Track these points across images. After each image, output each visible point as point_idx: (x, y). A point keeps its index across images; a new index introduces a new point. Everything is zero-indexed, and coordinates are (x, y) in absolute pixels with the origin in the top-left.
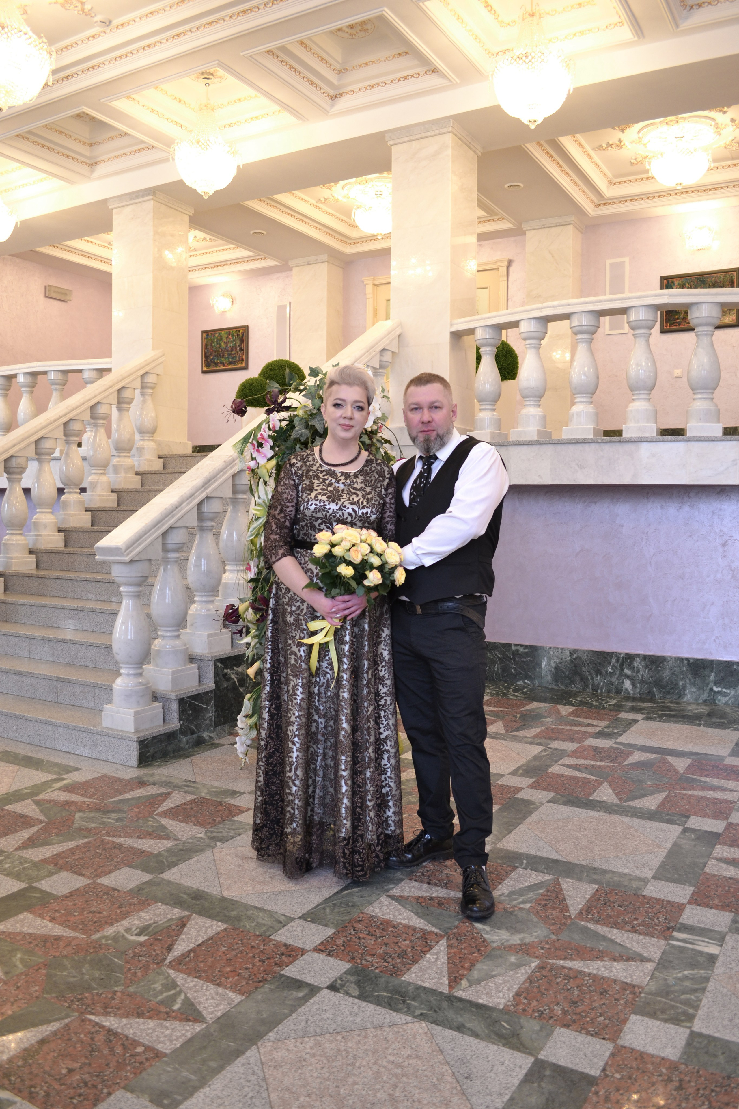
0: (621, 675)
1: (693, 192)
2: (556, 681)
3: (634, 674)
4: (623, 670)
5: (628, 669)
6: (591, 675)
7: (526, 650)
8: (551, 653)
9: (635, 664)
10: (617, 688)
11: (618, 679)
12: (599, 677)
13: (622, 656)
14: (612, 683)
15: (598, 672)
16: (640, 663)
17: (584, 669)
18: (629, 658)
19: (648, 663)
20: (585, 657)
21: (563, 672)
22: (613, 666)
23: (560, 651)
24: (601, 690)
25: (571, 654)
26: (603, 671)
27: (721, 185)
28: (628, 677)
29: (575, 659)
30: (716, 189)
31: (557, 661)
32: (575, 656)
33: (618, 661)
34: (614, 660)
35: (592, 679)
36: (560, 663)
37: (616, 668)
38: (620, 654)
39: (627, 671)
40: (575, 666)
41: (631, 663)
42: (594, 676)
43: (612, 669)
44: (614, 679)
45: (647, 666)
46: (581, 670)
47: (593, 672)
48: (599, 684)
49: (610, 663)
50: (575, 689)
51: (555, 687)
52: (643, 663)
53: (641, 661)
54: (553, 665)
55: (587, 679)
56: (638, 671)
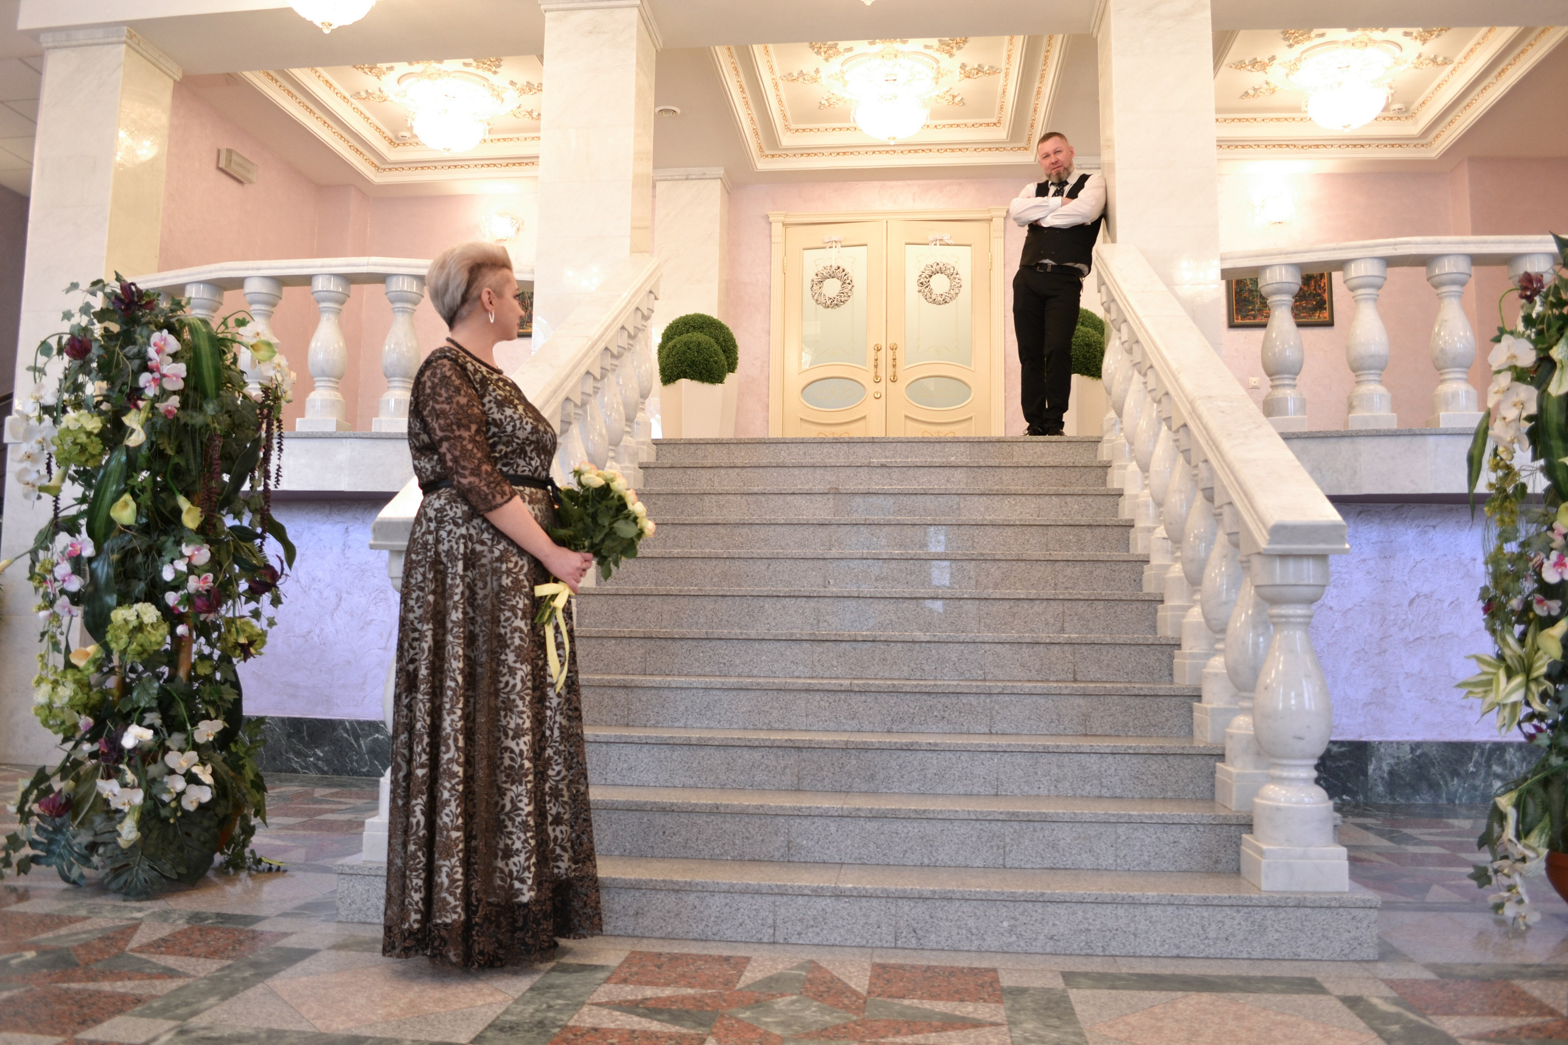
0: (1488, 774)
1: (1288, 146)
2: (1391, 793)
3: (1507, 772)
4: (1490, 767)
5: (1499, 765)
6: (1444, 778)
7: (1343, 749)
8: (1382, 750)
9: (1508, 757)
10: (1483, 795)
11: (1485, 780)
12: (1456, 781)
13: (1488, 746)
14: (1475, 788)
15: (1455, 773)
16: (1514, 754)
17: (1433, 771)
18: (1497, 749)
19: (1526, 754)
20: (1433, 752)
21: (1401, 778)
22: (1477, 762)
23: (1395, 746)
24: (1460, 800)
25: (1413, 750)
26: (1462, 772)
27: (1325, 143)
28: (1497, 776)
29: (1419, 757)
30: (1317, 146)
31: (1392, 761)
32: (1418, 752)
33: (1482, 754)
34: (1476, 754)
35: (1446, 783)
36: (1397, 764)
37: (1480, 764)
38: (1485, 743)
39: (1497, 769)
40: (1420, 768)
41: (1502, 755)
42: (1449, 779)
43: (1474, 767)
44: (1478, 782)
45: (1524, 759)
46: (1429, 772)
47: (1446, 773)
48: (1457, 790)
49: (1470, 759)
50: (1421, 802)
51: (1391, 802)
52: (1518, 754)
53: (1516, 751)
54: (1386, 768)
55: (1439, 785)
56: (1512, 767)
